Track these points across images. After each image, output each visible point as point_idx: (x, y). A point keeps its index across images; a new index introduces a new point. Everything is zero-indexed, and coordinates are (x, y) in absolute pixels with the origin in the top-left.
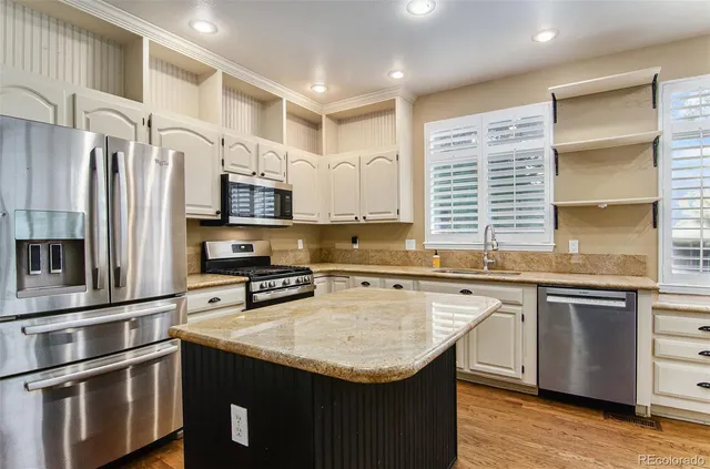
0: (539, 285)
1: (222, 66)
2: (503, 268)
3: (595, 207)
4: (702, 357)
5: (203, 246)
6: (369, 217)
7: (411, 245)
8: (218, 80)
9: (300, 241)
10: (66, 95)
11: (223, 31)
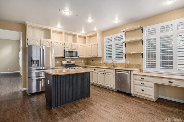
0: (116, 69)
1: (64, 31)
2: (116, 67)
3: (130, 54)
4: (141, 84)
5: (62, 61)
6: (93, 56)
7: (101, 62)
8: (64, 34)
9: (82, 61)
10: (39, 40)
11: (62, 27)
